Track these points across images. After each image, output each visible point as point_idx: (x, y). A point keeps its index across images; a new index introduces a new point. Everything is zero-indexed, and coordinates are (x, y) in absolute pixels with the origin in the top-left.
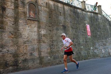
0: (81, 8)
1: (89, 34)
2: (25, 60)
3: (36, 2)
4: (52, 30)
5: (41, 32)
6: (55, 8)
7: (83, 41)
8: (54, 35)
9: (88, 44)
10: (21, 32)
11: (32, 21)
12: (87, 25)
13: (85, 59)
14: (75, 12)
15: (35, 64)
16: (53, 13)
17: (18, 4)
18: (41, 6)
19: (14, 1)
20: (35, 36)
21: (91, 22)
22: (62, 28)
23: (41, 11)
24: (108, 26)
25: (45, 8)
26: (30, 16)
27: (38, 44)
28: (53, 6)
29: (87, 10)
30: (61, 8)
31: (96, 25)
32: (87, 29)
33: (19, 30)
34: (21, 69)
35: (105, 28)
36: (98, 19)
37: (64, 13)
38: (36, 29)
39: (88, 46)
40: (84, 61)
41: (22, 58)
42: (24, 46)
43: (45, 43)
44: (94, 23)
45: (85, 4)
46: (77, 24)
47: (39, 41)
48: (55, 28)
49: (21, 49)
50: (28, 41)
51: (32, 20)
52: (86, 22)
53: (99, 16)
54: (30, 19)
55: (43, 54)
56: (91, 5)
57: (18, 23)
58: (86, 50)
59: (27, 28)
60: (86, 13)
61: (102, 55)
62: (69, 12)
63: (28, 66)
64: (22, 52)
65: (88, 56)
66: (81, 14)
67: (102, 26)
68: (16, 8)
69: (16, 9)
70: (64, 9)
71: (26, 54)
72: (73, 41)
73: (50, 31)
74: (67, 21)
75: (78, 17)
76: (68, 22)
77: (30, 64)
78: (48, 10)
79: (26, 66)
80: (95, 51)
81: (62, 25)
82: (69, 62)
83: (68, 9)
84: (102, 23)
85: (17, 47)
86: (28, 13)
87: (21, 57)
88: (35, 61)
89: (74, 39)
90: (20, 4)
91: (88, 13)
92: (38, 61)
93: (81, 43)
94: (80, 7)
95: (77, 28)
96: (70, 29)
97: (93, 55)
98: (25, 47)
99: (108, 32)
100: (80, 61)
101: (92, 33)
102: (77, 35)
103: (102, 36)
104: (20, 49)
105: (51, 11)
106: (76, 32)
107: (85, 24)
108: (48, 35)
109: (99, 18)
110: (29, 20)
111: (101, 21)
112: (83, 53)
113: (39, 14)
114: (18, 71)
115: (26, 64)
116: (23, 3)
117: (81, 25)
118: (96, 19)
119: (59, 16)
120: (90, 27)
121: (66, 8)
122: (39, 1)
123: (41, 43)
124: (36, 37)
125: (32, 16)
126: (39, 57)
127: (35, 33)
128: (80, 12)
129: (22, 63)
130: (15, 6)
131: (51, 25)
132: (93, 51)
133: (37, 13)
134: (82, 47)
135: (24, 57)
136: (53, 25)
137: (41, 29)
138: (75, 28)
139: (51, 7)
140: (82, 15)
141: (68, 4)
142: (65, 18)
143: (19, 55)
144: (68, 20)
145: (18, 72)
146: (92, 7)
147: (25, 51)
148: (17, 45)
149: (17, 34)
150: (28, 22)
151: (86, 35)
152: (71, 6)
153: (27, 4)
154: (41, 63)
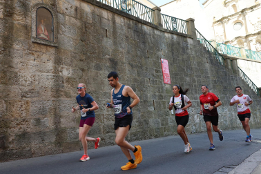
0: (150, 23)
1: (167, 80)
2: (24, 136)
3: (53, 5)
4: (86, 68)
5: (61, 72)
6: (94, 19)
7: (154, 96)
8: (91, 80)
9: (164, 102)
10: (17, 70)
11: (42, 47)
12: (162, 60)
13: (156, 137)
14: (138, 32)
15: (45, 146)
16: (90, 31)
17: (12, 8)
18: (64, 14)
19: (3, 1)
20: (47, 80)
21: (173, 53)
22: (108, 64)
23: (64, 25)
24: (208, 65)
25: (73, 20)
26: (38, 34)
27: (53, 99)
28: (90, 16)
29: (165, 27)
30: (108, 20)
31: (183, 61)
32: (164, 69)
33: (11, 67)
34: (13, 155)
35: (202, 70)
36: (187, 49)
37: (115, 32)
38: (50, 65)
39: (165, 108)
40: (154, 140)
41: (16, 130)
42: (23, 103)
43: (70, 97)
44: (178, 57)
45: (159, 15)
46: (141, 57)
47: (58, 92)
48: (94, 64)
49: (15, 109)
50: (31, 91)
51: (43, 44)
52: (161, 53)
53: (190, 41)
54: (39, 42)
55: (64, 123)
56: (172, 18)
57: (11, 50)
58: (159, 116)
59: (31, 61)
60: (162, 34)
61: (194, 127)
62: (125, 29)
63: (30, 150)
64: (16, 115)
65: (164, 129)
66: (150, 35)
67: (194, 64)
68: (7, 16)
69: (7, 18)
70: (114, 22)
71: (27, 121)
73: (83, 70)
74: (121, 49)
76: (122, 52)
77: (34, 144)
78: (78, 23)
79: (25, 148)
81: (110, 59)
83: (123, 24)
84: (196, 58)
85: (5, 105)
86: (34, 27)
87: (14, 127)
89: (134, 89)
90: (18, 9)
91: (166, 35)
92: (53, 139)
93: (149, 100)
94: (148, 20)
95: (141, 67)
96: (127, 67)
98: (24, 106)
99: (208, 77)
100: (145, 139)
101: (173, 77)
102: (142, 83)
103: (195, 85)
105: (86, 27)
106: (139, 74)
107: (159, 58)
108: (77, 80)
109: (189, 46)
110: (36, 45)
111: (193, 53)
112: (153, 122)
113: (58, 32)
114: (7, 161)
115: (24, 145)
116: (25, 6)
117: (151, 61)
118: (183, 48)
119: (103, 37)
120: (170, 65)
121: (119, 20)
122: (61, 2)
123: (62, 98)
124: (50, 83)
125: (42, 36)
126: (56, 129)
127: (48, 74)
128: (148, 32)
129: (15, 142)
130: (5, 11)
131: (84, 58)
133: (54, 29)
134: (152, 109)
135: (21, 128)
136: (89, 57)
137: (61, 66)
138: (137, 66)
139: (85, 17)
140: (154, 37)
141: (124, 12)
142: (115, 43)
143: (10, 123)
144: (121, 47)
145: (6, 163)
146: (175, 22)
147: (24, 114)
148: (6, 99)
149: (8, 74)
150: (34, 49)
151: (161, 82)
152: (129, 17)
153: (34, 7)
154: (59, 143)
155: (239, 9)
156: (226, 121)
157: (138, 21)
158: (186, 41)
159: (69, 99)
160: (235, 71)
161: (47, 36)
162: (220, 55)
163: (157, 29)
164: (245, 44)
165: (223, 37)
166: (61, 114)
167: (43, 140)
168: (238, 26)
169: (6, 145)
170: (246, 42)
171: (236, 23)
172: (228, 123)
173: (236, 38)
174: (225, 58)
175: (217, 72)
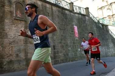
0: (69, 10)
1: (77, 35)
2: (11, 62)
3: (23, 2)
5: (28, 32)
6: (42, 8)
7: (71, 43)
9: (76, 45)
10: (7, 32)
11: (19, 21)
12: (74, 26)
13: (72, 61)
14: (63, 14)
15: (21, 66)
16: (41, 13)
17: (4, 3)
21: (79, 23)
24: (95, 28)
26: (16, 15)
27: (24, 45)
28: (41, 6)
29: (75, 11)
30: (49, 8)
31: (84, 26)
32: (75, 31)
33: (4, 30)
34: (6, 71)
35: (93, 30)
36: (86, 21)
37: (52, 14)
39: (76, 48)
40: (71, 63)
41: (7, 60)
42: (10, 47)
44: (82, 25)
45: (73, 6)
46: (65, 25)
47: (26, 41)
50: (14, 41)
51: (19, 20)
52: (74, 23)
53: (87, 18)
54: (17, 19)
55: (30, 56)
56: (79, 7)
57: (4, 22)
58: (74, 52)
59: (13, 28)
60: (74, 14)
62: (57, 12)
63: (14, 68)
64: (7, 53)
65: (76, 57)
66: (69, 15)
67: (89, 28)
69: (2, 8)
70: (52, 9)
71: (12, 55)
72: (61, 42)
75: (66, 19)
76: (56, 23)
77: (16, 66)
80: (82, 53)
82: (56, 64)
83: (56, 10)
84: (90, 25)
85: (1, 48)
86: (14, 12)
87: (6, 58)
88: (21, 63)
89: (62, 40)
90: (7, 3)
91: (76, 15)
92: (25, 63)
93: (68, 44)
94: (68, 8)
95: (65, 30)
96: (58, 30)
97: (80, 57)
98: (10, 48)
99: (95, 34)
100: (67, 62)
101: (79, 34)
102: (65, 37)
104: (6, 50)
106: (64, 33)
107: (73, 25)
110: (15, 20)
111: (89, 23)
112: (71, 54)
114: (3, 74)
115: (11, 66)
116: (10, 2)
117: (69, 27)
118: (84, 21)
119: (47, 16)
120: (78, 28)
121: (54, 8)
123: (28, 44)
124: (22, 38)
126: (26, 59)
128: (68, 13)
129: (7, 65)
130: (1, 4)
132: (80, 53)
134: (70, 49)
135: (9, 58)
138: (63, 29)
141: (56, 5)
142: (53, 19)
143: (4, 56)
144: (56, 21)
146: (80, 9)
147: (11, 52)
148: (2, 45)
149: (3, 34)
150: (15, 22)
151: (74, 37)
152: (59, 7)
153: (14, 3)
154: (27, 65)
155: (109, 3)
156: (104, 53)
157: (63, 8)
158: (85, 18)
159: (31, 45)
160: (108, 31)
161: (21, 16)
162: (101, 24)
163: (72, 12)
164: (112, 19)
165: (102, 15)
166: (28, 52)
167: (20, 64)
168: (109, 10)
169: (2, 67)
170: (112, 17)
171: (108, 9)
172: (104, 54)
173: (108, 16)
174: (103, 25)
175: (99, 31)
